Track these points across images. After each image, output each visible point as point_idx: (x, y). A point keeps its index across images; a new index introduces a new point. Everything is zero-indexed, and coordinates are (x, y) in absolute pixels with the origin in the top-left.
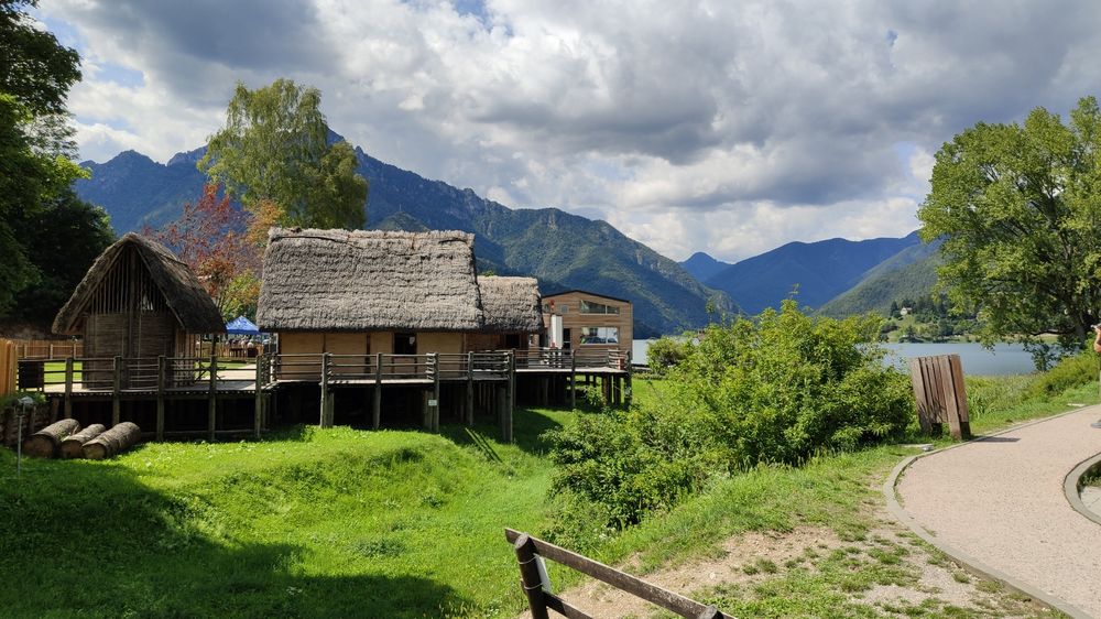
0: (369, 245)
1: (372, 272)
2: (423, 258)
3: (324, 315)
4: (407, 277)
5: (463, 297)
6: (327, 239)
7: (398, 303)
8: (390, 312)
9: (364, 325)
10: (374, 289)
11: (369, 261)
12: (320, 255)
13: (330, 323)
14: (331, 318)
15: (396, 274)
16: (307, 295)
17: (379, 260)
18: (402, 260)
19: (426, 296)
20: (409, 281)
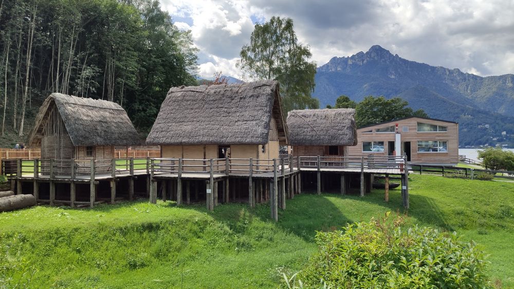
0: (215, 93)
1: (211, 108)
2: (241, 98)
3: (178, 135)
4: (229, 110)
5: (257, 121)
6: (194, 91)
7: (218, 126)
8: (212, 132)
9: (197, 141)
10: (208, 119)
11: (212, 102)
12: (188, 101)
13: (180, 140)
14: (181, 136)
15: (223, 109)
16: (174, 124)
17: (216, 102)
18: (229, 100)
19: (236, 122)
20: (229, 113)
